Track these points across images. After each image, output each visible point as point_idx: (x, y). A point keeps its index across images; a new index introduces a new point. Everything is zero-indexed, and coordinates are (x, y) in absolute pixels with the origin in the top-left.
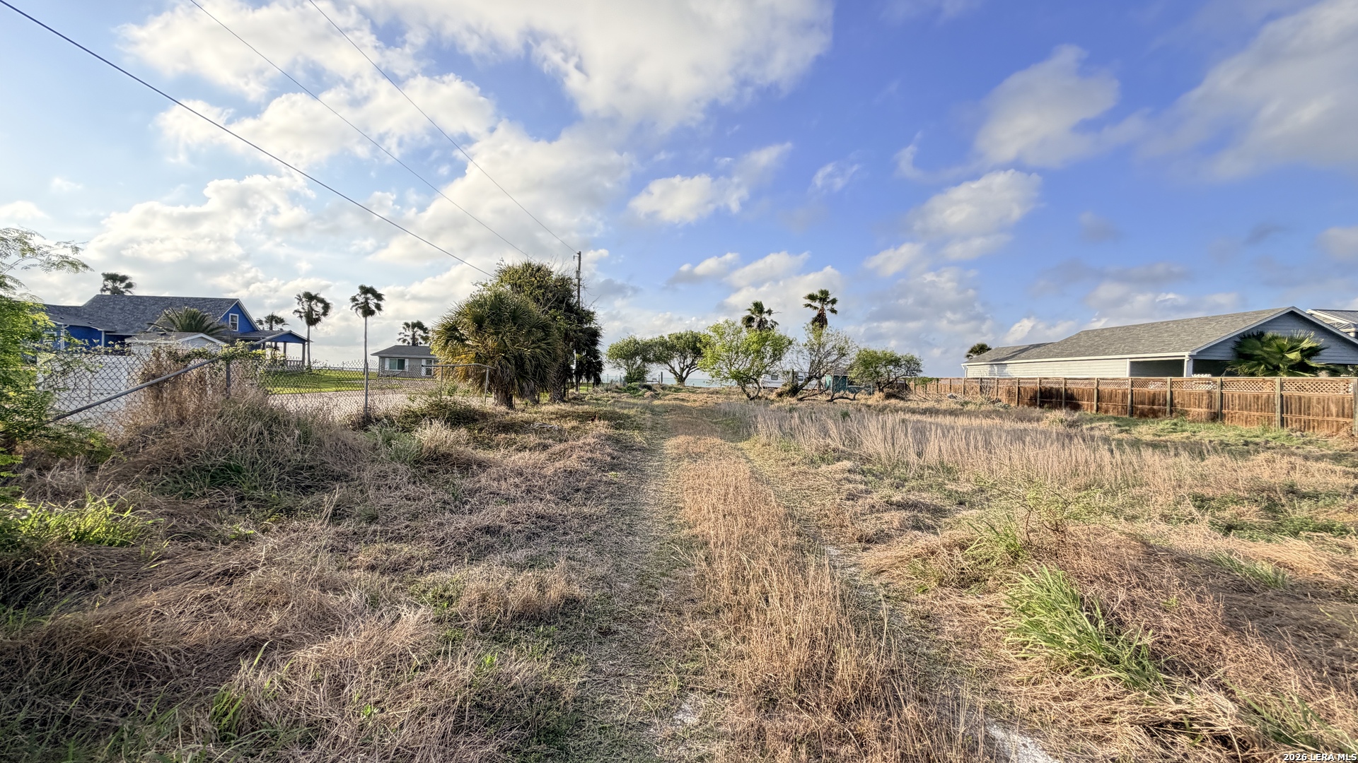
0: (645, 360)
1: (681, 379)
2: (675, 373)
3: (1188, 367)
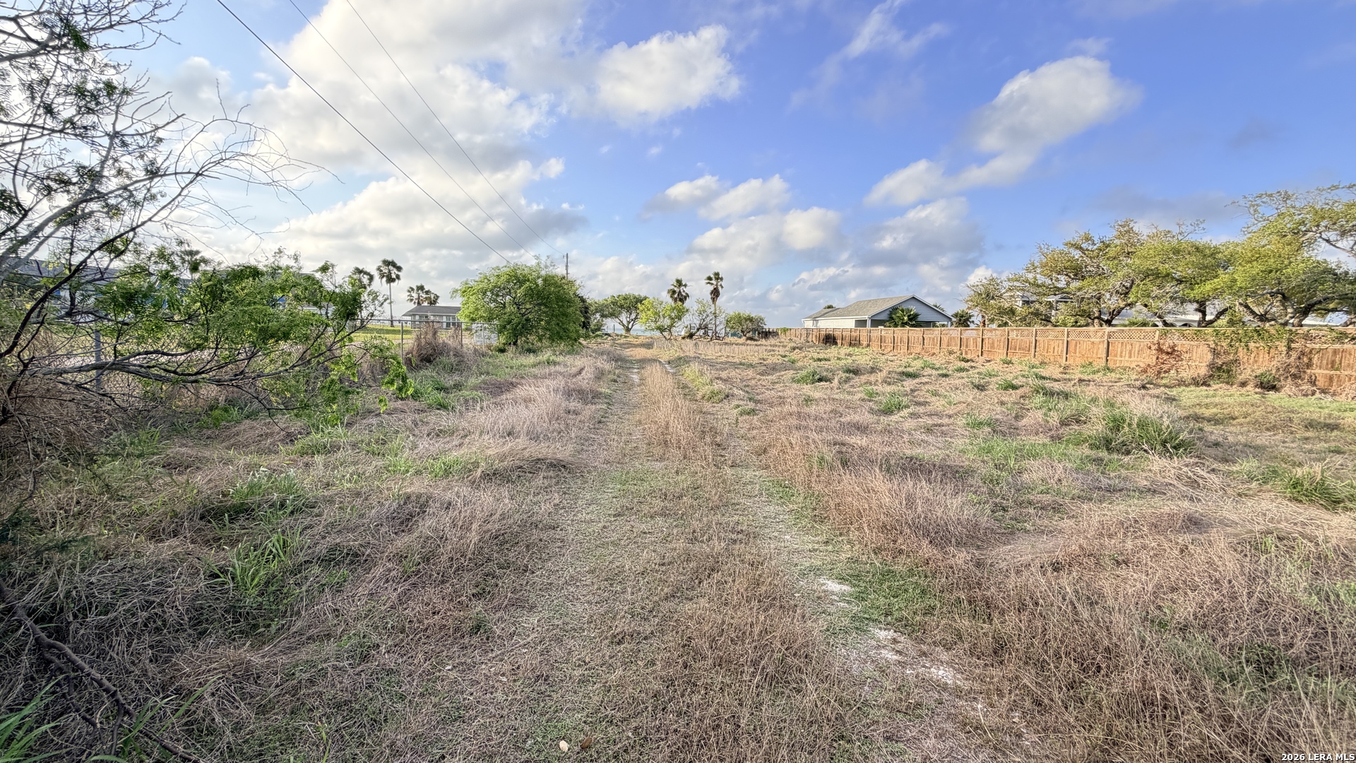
0: (603, 316)
1: (628, 330)
2: (624, 325)
3: (869, 323)
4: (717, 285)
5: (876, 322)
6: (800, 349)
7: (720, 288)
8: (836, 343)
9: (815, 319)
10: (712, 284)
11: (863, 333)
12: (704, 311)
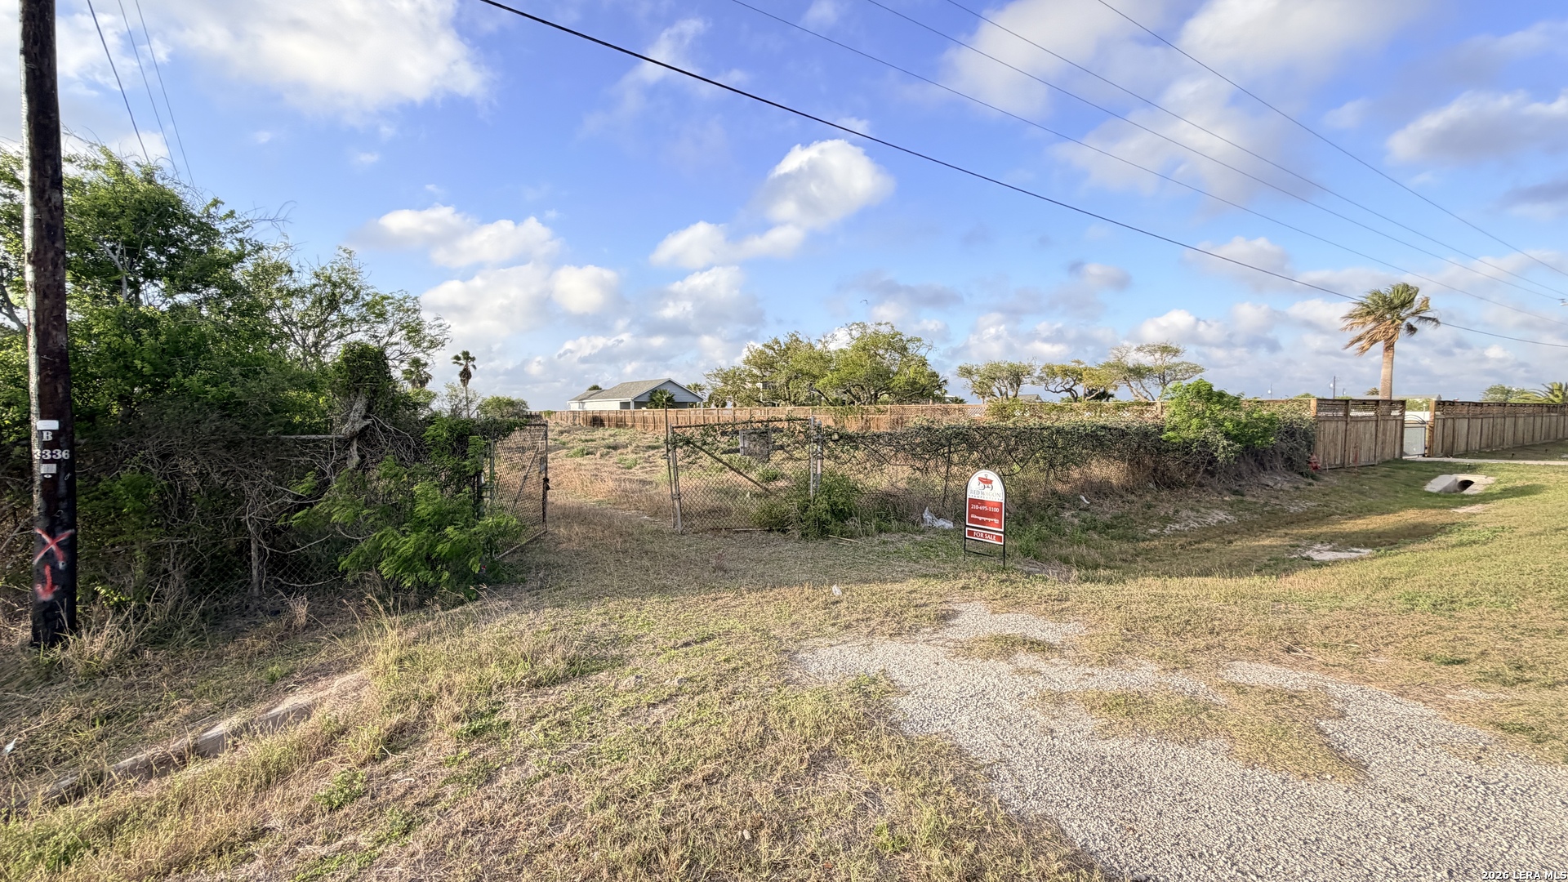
3: (632, 405)
4: (467, 365)
5: (639, 404)
6: (568, 432)
7: (471, 369)
8: (603, 425)
9: (581, 400)
10: (461, 364)
11: (628, 414)
12: (457, 396)
